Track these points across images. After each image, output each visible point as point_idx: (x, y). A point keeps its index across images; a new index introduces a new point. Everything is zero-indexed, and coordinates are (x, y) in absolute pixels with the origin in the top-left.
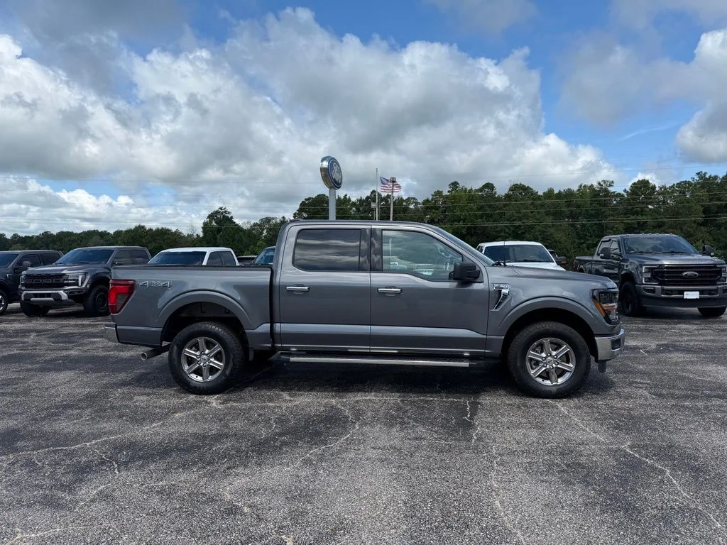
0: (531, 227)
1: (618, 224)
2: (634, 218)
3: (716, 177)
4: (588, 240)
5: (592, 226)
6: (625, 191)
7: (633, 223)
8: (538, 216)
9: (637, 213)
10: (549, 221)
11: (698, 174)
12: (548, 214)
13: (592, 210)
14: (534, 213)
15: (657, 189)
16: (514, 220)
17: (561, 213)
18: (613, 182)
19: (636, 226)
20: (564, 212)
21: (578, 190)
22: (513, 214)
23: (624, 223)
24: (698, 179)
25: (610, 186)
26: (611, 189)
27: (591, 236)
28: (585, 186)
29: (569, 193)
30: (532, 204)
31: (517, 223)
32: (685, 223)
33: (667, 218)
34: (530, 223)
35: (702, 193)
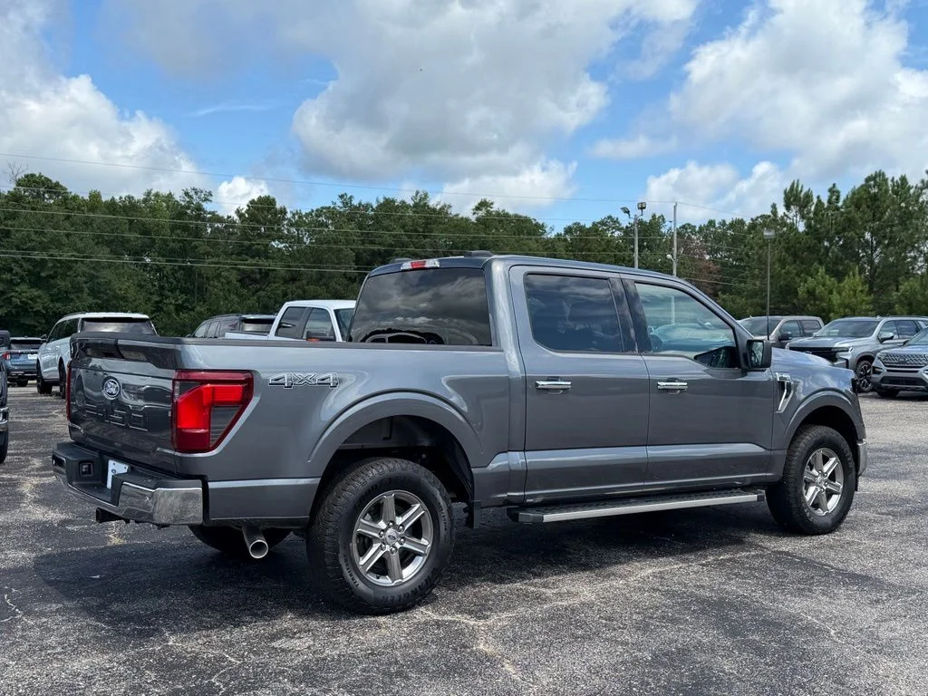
0: (67, 266)
1: (228, 270)
2: (254, 262)
3: (367, 206)
4: (167, 297)
5: (174, 271)
6: (238, 212)
7: (253, 272)
8: (80, 245)
9: (257, 254)
10: (103, 255)
11: (341, 197)
12: (99, 241)
13: (174, 241)
14: (72, 239)
15: (289, 215)
16: (33, 249)
17: (124, 242)
18: (210, 194)
19: (258, 276)
20: (128, 241)
21: (145, 201)
22: (28, 236)
23: (239, 270)
24: (341, 205)
25: (206, 200)
26: (207, 207)
27: (171, 291)
28: (157, 195)
29: (130, 207)
30: (68, 218)
31: (37, 255)
32: (332, 276)
33: (305, 267)
34: (66, 256)
35: (351, 228)
